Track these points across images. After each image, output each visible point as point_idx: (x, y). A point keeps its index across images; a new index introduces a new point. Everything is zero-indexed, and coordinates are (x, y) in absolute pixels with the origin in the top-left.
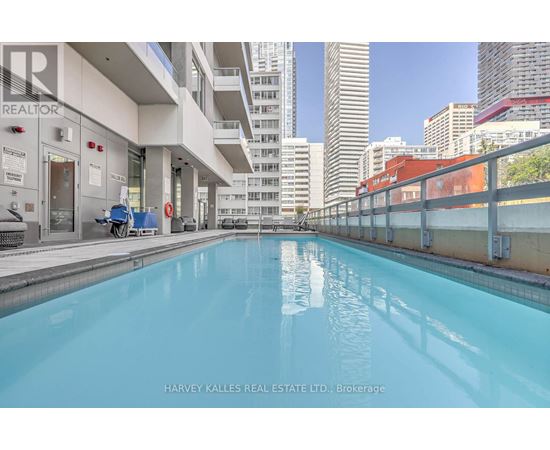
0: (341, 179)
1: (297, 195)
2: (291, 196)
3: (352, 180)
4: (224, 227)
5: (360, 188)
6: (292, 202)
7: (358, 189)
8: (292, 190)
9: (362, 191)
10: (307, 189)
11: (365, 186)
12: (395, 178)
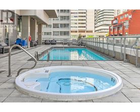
0: (105, 14)
1: (79, 23)
2: (76, 23)
3: (111, 14)
4: (46, 44)
5: (114, 20)
6: (76, 27)
7: (112, 21)
8: (76, 20)
9: (115, 22)
10: (85, 20)
11: (116, 19)
12: (131, 16)
